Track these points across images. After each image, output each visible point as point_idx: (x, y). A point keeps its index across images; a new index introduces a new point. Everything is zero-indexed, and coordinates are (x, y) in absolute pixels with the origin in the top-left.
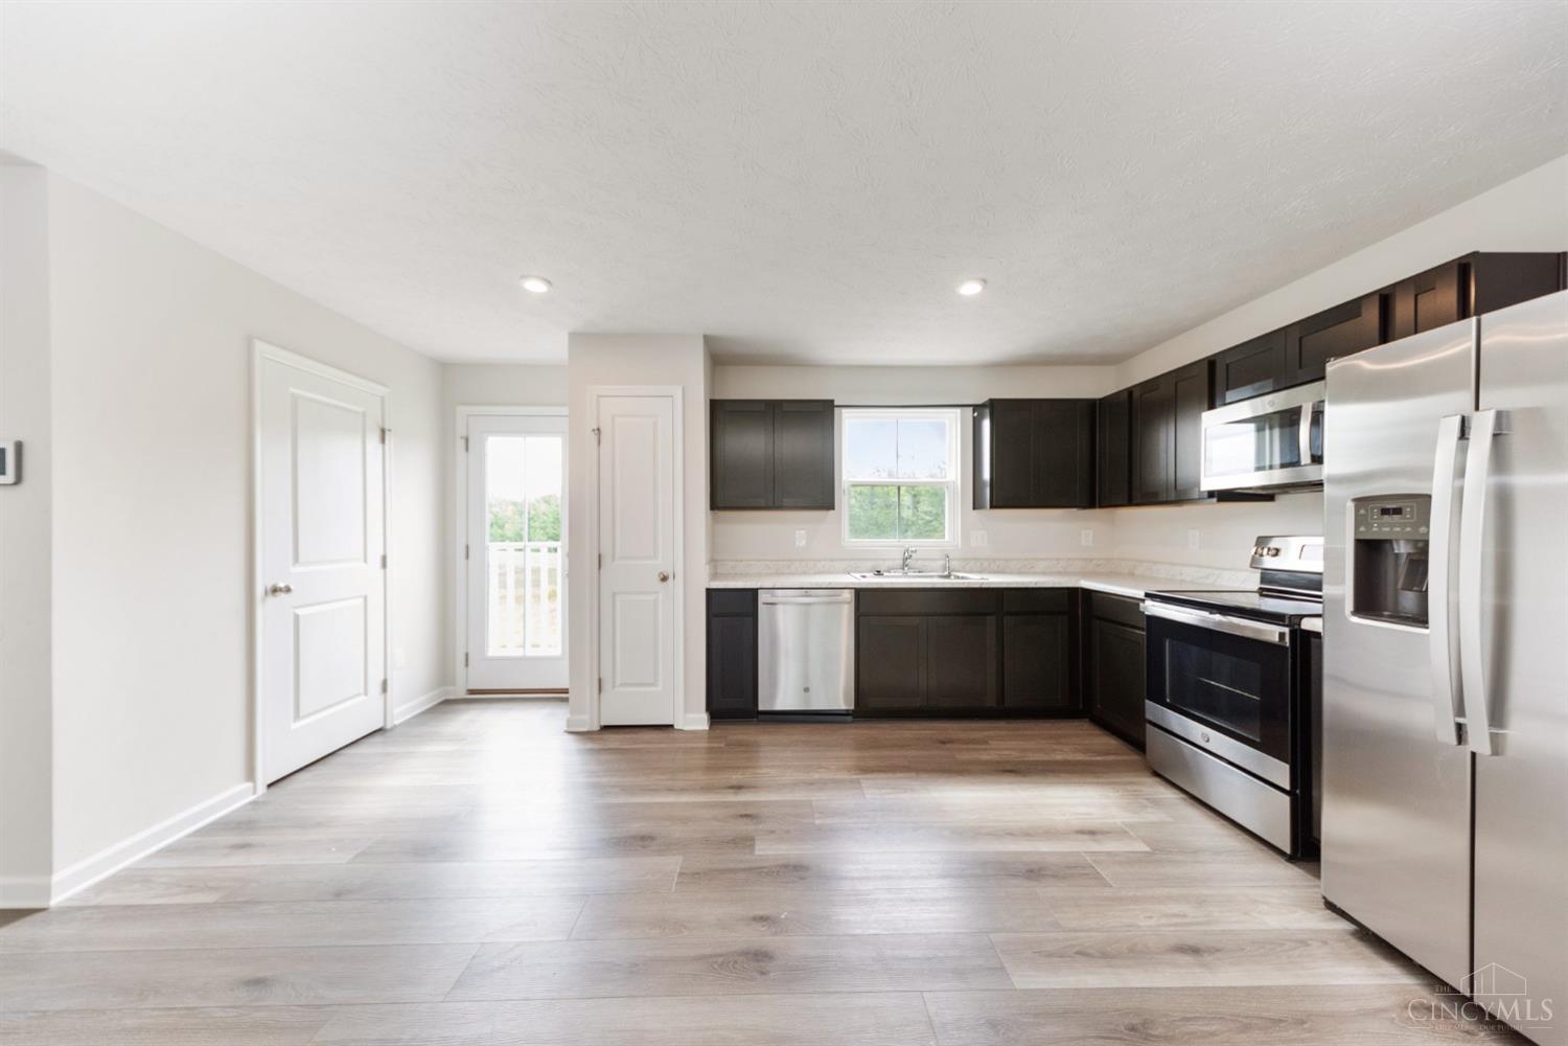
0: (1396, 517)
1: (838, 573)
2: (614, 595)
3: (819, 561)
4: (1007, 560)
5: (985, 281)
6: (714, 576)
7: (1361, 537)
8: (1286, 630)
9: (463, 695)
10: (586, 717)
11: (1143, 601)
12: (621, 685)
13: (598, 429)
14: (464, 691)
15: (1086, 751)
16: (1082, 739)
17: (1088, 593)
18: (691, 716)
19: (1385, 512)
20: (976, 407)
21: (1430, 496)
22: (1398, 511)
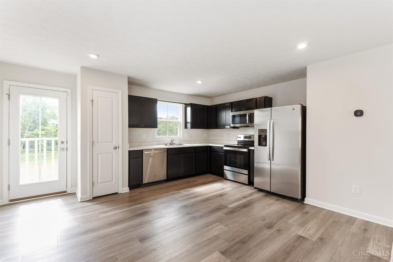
0: (263, 132)
1: (155, 145)
2: (98, 154)
3: (150, 142)
4: (191, 141)
5: (202, 81)
6: (130, 147)
7: (259, 135)
8: (248, 149)
9: (7, 202)
10: (88, 195)
11: (224, 147)
12: (101, 183)
13: (93, 101)
14: (8, 201)
15: (213, 178)
16: (210, 177)
17: (211, 147)
18: (124, 188)
19: (262, 131)
20: (186, 104)
21: (267, 130)
22: (263, 131)
